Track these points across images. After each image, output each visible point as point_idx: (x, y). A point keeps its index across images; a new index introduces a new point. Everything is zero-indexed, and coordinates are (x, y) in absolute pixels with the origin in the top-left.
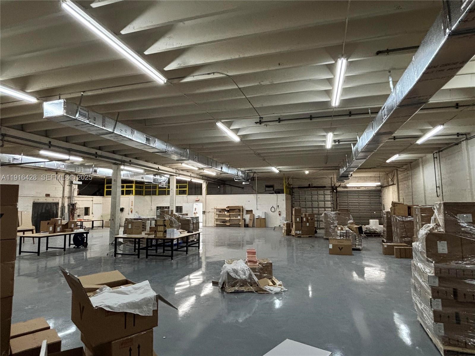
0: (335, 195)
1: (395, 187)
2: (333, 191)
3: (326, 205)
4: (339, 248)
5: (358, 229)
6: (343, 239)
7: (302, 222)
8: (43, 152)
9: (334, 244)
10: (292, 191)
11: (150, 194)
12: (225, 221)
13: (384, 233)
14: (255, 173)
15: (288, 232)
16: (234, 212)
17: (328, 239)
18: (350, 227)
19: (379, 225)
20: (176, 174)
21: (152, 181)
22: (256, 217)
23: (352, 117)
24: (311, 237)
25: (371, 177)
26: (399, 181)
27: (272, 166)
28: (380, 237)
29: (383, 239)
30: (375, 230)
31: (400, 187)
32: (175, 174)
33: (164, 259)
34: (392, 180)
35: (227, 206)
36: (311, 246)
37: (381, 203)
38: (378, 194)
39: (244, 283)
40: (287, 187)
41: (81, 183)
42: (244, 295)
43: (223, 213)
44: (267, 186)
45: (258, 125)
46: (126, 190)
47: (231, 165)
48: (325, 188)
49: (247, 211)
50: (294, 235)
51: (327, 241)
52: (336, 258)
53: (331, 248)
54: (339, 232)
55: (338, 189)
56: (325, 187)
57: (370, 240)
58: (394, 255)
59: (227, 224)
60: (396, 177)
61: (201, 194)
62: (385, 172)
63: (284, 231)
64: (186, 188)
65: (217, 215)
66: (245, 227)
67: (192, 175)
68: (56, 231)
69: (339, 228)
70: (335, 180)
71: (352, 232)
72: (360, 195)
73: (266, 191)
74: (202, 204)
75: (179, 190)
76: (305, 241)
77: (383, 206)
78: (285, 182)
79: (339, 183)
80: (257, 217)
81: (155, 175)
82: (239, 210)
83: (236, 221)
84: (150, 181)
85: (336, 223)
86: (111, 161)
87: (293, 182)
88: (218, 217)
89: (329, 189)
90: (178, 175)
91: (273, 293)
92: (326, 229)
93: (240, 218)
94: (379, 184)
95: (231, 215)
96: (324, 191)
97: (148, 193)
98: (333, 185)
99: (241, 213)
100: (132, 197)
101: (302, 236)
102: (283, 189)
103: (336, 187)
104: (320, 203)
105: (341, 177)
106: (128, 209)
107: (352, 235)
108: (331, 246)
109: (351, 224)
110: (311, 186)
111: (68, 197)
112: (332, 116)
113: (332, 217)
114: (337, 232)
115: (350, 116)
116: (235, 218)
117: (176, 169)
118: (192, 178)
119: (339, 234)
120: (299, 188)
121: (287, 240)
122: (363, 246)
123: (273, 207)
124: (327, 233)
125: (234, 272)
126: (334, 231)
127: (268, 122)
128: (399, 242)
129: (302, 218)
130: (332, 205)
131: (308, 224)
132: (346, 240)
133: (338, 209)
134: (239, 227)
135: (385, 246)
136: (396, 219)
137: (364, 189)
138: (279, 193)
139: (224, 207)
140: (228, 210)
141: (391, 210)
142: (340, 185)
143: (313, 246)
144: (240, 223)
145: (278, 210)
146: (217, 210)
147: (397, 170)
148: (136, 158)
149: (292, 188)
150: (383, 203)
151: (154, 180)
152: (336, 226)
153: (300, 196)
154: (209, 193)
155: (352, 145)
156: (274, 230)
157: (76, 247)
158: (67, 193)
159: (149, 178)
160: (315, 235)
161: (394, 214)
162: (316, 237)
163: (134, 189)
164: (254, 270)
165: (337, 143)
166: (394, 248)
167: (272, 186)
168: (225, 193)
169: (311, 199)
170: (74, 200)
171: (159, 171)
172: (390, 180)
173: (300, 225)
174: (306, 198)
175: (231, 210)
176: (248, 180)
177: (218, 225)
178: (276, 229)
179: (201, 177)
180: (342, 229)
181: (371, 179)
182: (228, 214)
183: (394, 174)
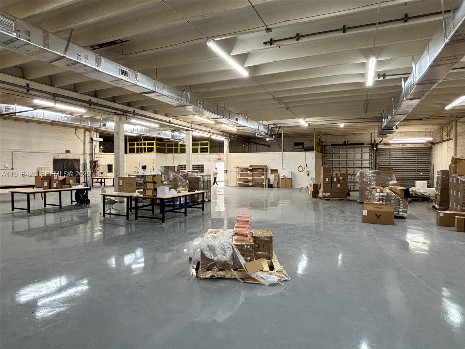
0: (375, 153)
1: (452, 143)
2: (372, 149)
3: (363, 164)
4: (376, 215)
5: (403, 192)
6: (382, 204)
7: (331, 182)
8: (37, 101)
9: (369, 209)
10: (324, 149)
11: (172, 152)
12: (247, 181)
13: (436, 198)
14: (280, 127)
15: (315, 194)
16: (257, 172)
17: (362, 203)
18: (393, 190)
19: (428, 187)
20: (192, 128)
21: (170, 138)
22: (281, 177)
23: (409, 23)
24: (342, 200)
25: (420, 132)
26: (458, 135)
27: (299, 118)
28: (430, 202)
29: (434, 204)
30: (423, 193)
31: (458, 142)
32: (190, 129)
33: (156, 222)
34: (448, 134)
35: (250, 165)
36: (340, 211)
37: (430, 163)
38: (428, 152)
39: (224, 266)
40: (318, 144)
41: (102, 140)
42: (222, 284)
43: (246, 172)
44: (296, 144)
45: (268, 46)
46: (147, 148)
47: (249, 117)
48: (363, 146)
49: (272, 170)
50: (322, 197)
51: (361, 206)
52: (372, 228)
53: (366, 215)
54: (377, 194)
55: (378, 146)
56: (363, 144)
57: (415, 206)
58: (454, 227)
59: (250, 184)
60: (453, 130)
61: (223, 152)
62: (440, 124)
63: (311, 193)
64: (208, 146)
65: (239, 175)
66: (269, 187)
67: (211, 131)
68: (52, 187)
69: (378, 190)
70: (376, 134)
71: (395, 195)
72: (404, 153)
73: (294, 149)
74: (224, 163)
75: (201, 148)
76: (334, 204)
77: (432, 166)
78: (316, 139)
79: (381, 139)
80: (283, 177)
81: (173, 131)
82: (263, 169)
83: (260, 181)
84: (168, 138)
85: (374, 184)
86: (110, 110)
87: (326, 140)
88: (241, 177)
89: (368, 147)
90: (194, 130)
91: (267, 284)
92: (362, 191)
93: (263, 178)
94: (431, 139)
95: (254, 175)
96: (362, 149)
97: (170, 151)
98: (373, 142)
99: (265, 173)
100: (154, 154)
101: (330, 199)
102: (313, 147)
103: (377, 144)
104: (356, 162)
105: (383, 130)
106: (150, 166)
107: (395, 199)
108: (365, 213)
109: (394, 185)
110: (347, 143)
111: (89, 154)
112: (376, 24)
113: (369, 177)
114: (374, 195)
115: (406, 21)
116: (258, 178)
117: (192, 123)
118: (210, 134)
119: (377, 198)
120: (332, 145)
121: (313, 203)
122: (408, 213)
123: (300, 166)
124: (362, 195)
125: (210, 249)
126: (371, 194)
127: (282, 41)
128: (459, 209)
129: (332, 178)
130: (371, 164)
131: (339, 185)
132: (386, 204)
133: (378, 167)
134: (263, 187)
135: (441, 215)
136: (458, 180)
137: (411, 146)
138: (309, 150)
139: (247, 166)
140: (251, 169)
141: (450, 169)
142: (381, 141)
143: (342, 211)
144: (263, 183)
145: (306, 170)
146: (240, 168)
147: (456, 121)
148: (142, 108)
149: (325, 145)
150: (433, 162)
151: (173, 136)
152: (374, 188)
153: (333, 155)
154: (231, 151)
155: (402, 79)
156: (300, 191)
157: (78, 204)
158: (89, 150)
159: (167, 134)
160: (347, 198)
161: (455, 173)
162: (348, 200)
163: (155, 147)
164: (241, 248)
165: (382, 78)
166: (455, 218)
167: (302, 144)
168: (250, 151)
169: (345, 157)
170: (95, 157)
171: (171, 125)
172: (445, 134)
173: (329, 186)
174: (341, 157)
175: (253, 169)
176: (272, 136)
177: (241, 185)
178: (302, 191)
179: (222, 133)
180: (381, 191)
181: (420, 134)
182: (251, 173)
183: (452, 127)
